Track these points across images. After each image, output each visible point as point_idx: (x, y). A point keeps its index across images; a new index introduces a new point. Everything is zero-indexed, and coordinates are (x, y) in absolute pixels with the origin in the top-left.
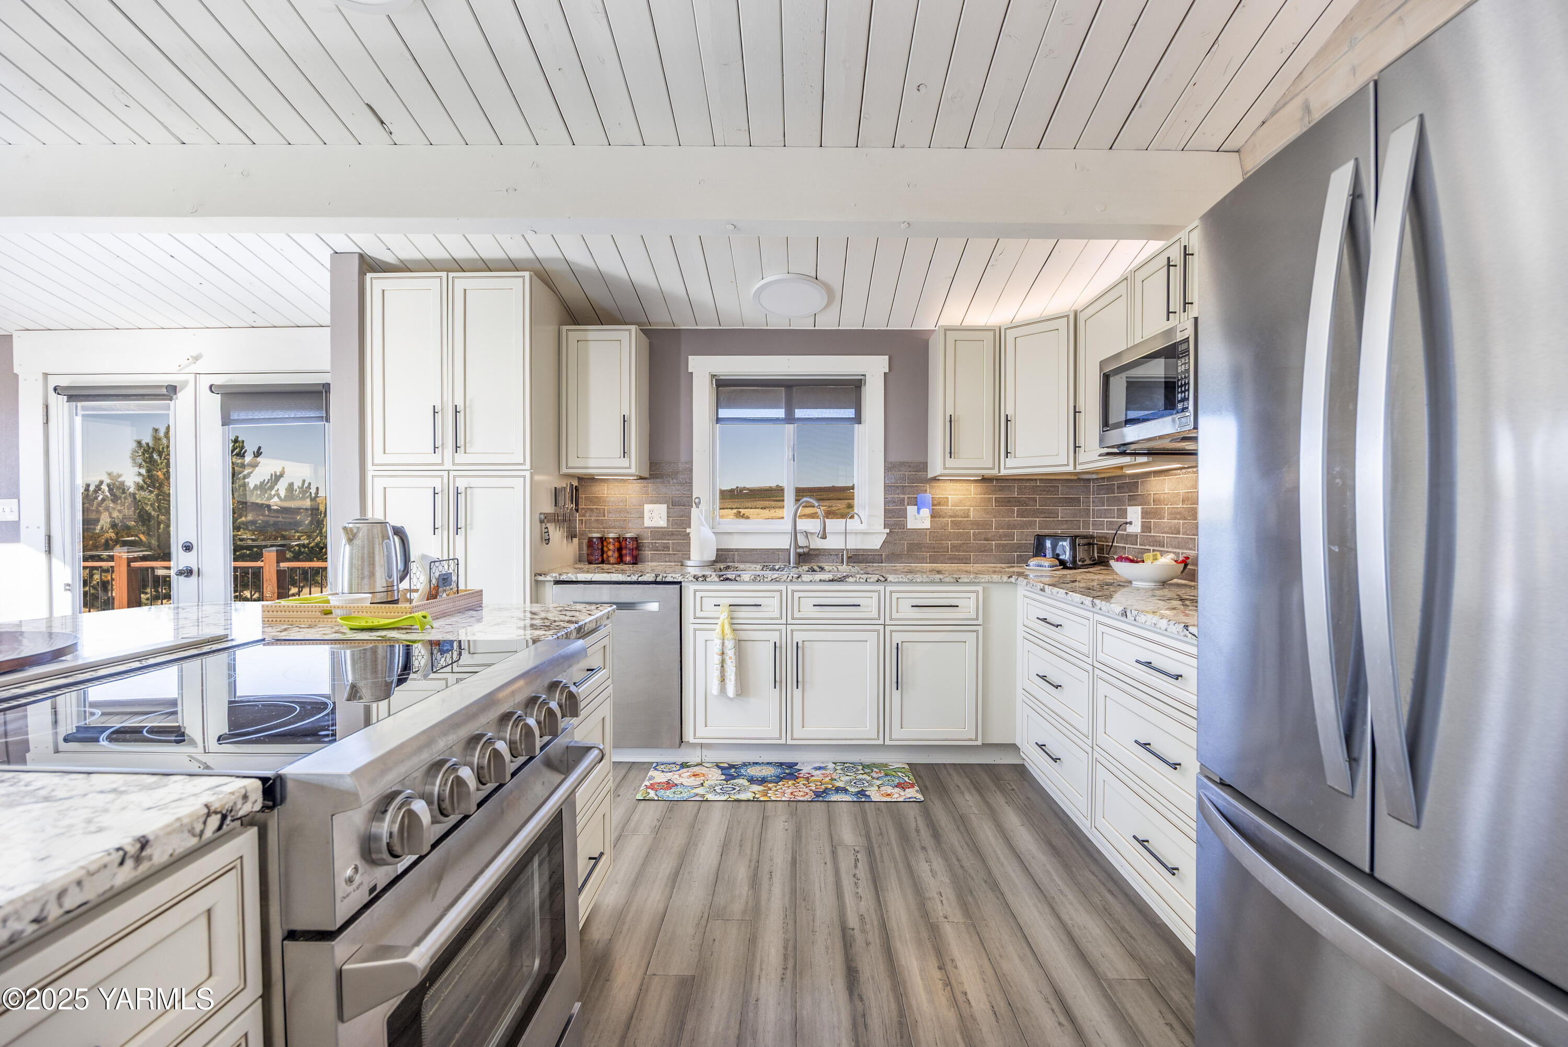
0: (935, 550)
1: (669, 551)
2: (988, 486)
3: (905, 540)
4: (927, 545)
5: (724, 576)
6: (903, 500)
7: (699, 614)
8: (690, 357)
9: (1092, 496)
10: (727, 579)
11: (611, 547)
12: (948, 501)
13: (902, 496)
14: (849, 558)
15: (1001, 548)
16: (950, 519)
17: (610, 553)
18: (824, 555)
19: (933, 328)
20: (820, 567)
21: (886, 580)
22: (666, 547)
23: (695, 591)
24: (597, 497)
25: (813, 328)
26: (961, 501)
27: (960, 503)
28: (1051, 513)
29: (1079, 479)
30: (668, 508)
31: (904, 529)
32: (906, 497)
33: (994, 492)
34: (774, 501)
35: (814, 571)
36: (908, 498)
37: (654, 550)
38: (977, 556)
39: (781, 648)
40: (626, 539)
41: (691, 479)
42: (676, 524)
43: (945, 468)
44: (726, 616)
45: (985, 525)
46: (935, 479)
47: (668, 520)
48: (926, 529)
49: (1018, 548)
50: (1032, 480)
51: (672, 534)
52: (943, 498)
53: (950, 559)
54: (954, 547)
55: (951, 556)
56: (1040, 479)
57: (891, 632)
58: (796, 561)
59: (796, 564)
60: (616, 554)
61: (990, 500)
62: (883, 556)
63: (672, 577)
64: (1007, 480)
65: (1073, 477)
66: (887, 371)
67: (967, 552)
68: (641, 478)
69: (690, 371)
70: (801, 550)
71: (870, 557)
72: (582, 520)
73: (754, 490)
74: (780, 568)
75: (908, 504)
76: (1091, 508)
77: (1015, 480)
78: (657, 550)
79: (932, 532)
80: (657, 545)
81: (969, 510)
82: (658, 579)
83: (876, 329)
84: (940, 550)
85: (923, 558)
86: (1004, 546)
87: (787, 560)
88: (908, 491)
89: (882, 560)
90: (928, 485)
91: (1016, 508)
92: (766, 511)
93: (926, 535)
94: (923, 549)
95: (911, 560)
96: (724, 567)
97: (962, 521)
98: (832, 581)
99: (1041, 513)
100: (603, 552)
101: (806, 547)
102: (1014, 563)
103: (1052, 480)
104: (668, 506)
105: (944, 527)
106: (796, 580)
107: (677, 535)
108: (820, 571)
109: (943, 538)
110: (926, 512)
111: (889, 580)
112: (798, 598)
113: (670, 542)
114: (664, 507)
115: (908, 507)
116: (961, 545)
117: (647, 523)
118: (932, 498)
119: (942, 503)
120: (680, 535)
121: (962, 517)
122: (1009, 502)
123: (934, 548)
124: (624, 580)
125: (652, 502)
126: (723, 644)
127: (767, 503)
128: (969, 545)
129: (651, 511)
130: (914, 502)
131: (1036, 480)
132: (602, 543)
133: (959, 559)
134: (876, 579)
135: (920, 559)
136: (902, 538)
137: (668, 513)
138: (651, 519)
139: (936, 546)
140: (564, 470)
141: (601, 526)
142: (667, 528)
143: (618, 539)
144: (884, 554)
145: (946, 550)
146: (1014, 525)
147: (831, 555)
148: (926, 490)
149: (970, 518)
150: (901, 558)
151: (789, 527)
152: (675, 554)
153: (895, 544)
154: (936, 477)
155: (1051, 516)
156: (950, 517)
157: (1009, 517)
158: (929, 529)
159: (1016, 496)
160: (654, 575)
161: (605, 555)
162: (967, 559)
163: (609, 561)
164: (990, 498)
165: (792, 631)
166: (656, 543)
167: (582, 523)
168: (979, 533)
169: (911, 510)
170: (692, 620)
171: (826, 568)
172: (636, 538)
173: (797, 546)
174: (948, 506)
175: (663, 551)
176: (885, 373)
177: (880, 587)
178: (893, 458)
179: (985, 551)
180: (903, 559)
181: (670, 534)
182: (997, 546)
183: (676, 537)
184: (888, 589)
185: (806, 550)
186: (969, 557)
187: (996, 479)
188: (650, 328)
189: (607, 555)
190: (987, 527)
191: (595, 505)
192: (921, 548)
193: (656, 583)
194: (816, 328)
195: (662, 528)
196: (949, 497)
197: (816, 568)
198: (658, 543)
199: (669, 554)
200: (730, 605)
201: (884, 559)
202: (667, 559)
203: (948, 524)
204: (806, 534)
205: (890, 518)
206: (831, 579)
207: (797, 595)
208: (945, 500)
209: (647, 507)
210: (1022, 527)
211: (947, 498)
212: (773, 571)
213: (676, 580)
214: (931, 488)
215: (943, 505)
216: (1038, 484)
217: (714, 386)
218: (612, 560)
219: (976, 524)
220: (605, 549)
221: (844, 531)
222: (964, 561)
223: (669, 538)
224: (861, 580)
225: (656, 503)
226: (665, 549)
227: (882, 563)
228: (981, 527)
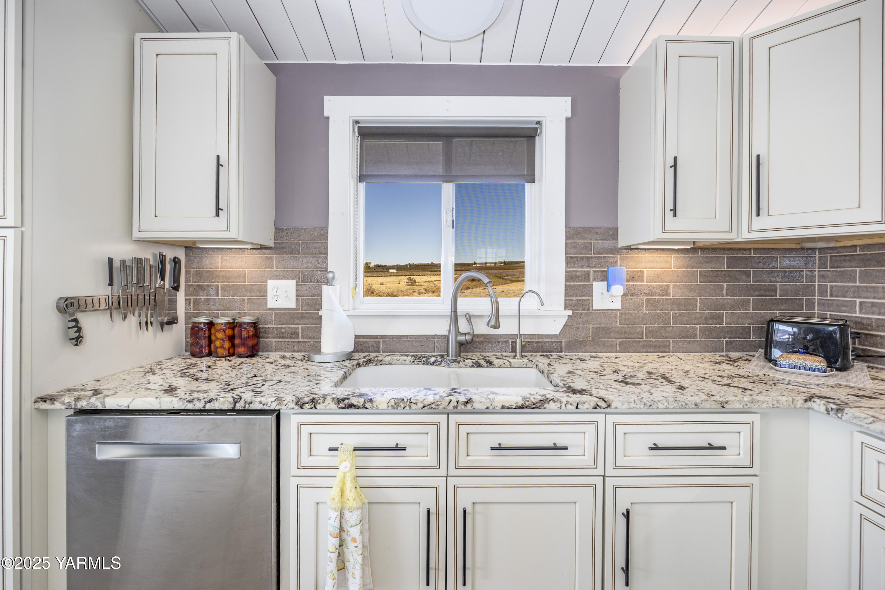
0: (627, 336)
1: (298, 338)
2: (692, 257)
3: (590, 324)
4: (616, 329)
5: (346, 401)
6: (588, 274)
7: (306, 461)
8: (327, 98)
9: (817, 270)
10: (351, 406)
11: (220, 335)
12: (643, 276)
13: (587, 269)
14: (523, 347)
15: (707, 333)
16: (645, 298)
17: (218, 343)
18: (490, 342)
19: (626, 65)
20: (488, 362)
21: (609, 406)
22: (294, 334)
23: (300, 425)
24: (209, 271)
25: (479, 64)
26: (658, 276)
27: (658, 277)
28: (769, 290)
29: (803, 249)
30: (297, 284)
31: (589, 310)
32: (592, 270)
33: (699, 264)
34: (430, 271)
35: (480, 366)
36: (594, 271)
37: (280, 338)
38: (677, 342)
39: (437, 514)
40: (241, 325)
41: (326, 248)
42: (307, 304)
43: (665, 232)
44: (349, 466)
45: (688, 305)
46: (629, 248)
47: (297, 300)
48: (616, 310)
49: (727, 332)
50: (745, 249)
51: (303, 317)
52: (638, 271)
53: (643, 347)
54: (650, 332)
55: (646, 343)
56: (754, 249)
57: (615, 488)
58: (456, 352)
59: (456, 356)
60: (227, 345)
61: (694, 274)
62: (563, 344)
63: (260, 402)
64: (715, 249)
65: (794, 246)
66: (569, 115)
67: (666, 338)
68: (262, 247)
69: (326, 114)
70: (462, 338)
71: (547, 344)
72: (190, 299)
73: (419, 265)
74: (435, 362)
75: (594, 280)
76: (817, 284)
77: (724, 249)
78: (283, 338)
79: (623, 313)
80: (283, 330)
81: (668, 286)
82: (238, 407)
83: (556, 65)
84: (633, 336)
85: (612, 346)
86: (710, 330)
87: (444, 348)
88: (594, 263)
89: (561, 349)
90: (618, 256)
91: (725, 284)
92: (426, 277)
93: (616, 317)
94: (612, 335)
95: (598, 348)
96: (364, 362)
97: (659, 301)
98: (522, 407)
99: (756, 290)
100: (210, 342)
101: (469, 333)
102: (723, 351)
103: (769, 249)
104: (297, 283)
105: (638, 308)
106: (463, 407)
107: (308, 318)
108: (487, 367)
109: (637, 321)
110: (618, 290)
111: (613, 405)
112: (465, 435)
113: (300, 326)
114: (292, 284)
115: (594, 283)
116: (659, 330)
117: (271, 303)
118: (626, 271)
119: (636, 278)
120: (313, 318)
121: (659, 295)
122: (717, 276)
123: (625, 333)
124: (183, 408)
125: (278, 277)
126: (342, 515)
127: (426, 273)
128: (668, 329)
129: (276, 289)
130: (604, 277)
131: (750, 249)
132: (210, 330)
133: (656, 346)
134: (593, 404)
135: (608, 346)
136: (587, 321)
137: (297, 290)
138: (276, 298)
139: (627, 330)
140: (136, 235)
141: (213, 308)
142: (297, 309)
143: (233, 325)
144: (564, 341)
145: (640, 336)
146: (723, 305)
147: (499, 342)
148: (616, 262)
149: (670, 296)
150: (585, 346)
151: (447, 308)
152: (306, 342)
153: (579, 328)
154: (630, 246)
155: (768, 293)
156: (646, 295)
157: (717, 294)
158: (619, 310)
159: (726, 269)
160: (231, 400)
161: (212, 345)
162: (665, 346)
163: (216, 352)
164: (694, 271)
165: (456, 487)
166: (281, 328)
167: (190, 304)
168: (680, 315)
169: (598, 287)
170: (294, 470)
171: (496, 362)
172: (255, 323)
173: (458, 333)
174: (643, 281)
175: (290, 338)
176: (567, 120)
177: (600, 418)
178: (578, 223)
179: (687, 337)
180: (588, 348)
181: (300, 316)
182: (702, 330)
183: (307, 321)
184: (611, 419)
185: (468, 338)
186: (668, 344)
187: (701, 249)
188: (277, 62)
189: (215, 346)
190: (691, 307)
191: (206, 281)
192: (609, 333)
193: (233, 411)
194: (482, 64)
195: (289, 309)
196: (645, 270)
197: (482, 362)
198: (284, 328)
199: (299, 342)
200: (355, 449)
201: (563, 346)
202: (296, 348)
203: (643, 303)
204: (469, 318)
205: (571, 296)
206: (520, 404)
207: (463, 430)
208: (639, 274)
209: (271, 284)
210: (733, 307)
211: (642, 272)
212: (428, 364)
213: (266, 408)
214: (622, 259)
215: (637, 280)
216: (752, 255)
217: (357, 134)
218: (220, 351)
219: (677, 304)
220: (213, 338)
221: (517, 314)
222: (661, 349)
223: (298, 321)
224: (569, 406)
225: (282, 279)
226: (294, 336)
227: (561, 352)
228: (683, 308)
